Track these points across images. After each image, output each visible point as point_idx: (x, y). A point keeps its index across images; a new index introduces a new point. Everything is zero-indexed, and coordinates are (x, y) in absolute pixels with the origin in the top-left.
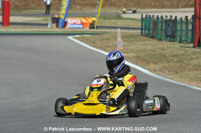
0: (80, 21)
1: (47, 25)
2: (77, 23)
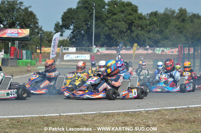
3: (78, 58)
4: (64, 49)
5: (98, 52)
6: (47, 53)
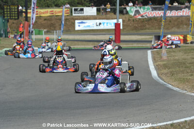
0: (178, 38)
1: (151, 41)
2: (176, 39)
5: (137, 15)
6: (45, 18)
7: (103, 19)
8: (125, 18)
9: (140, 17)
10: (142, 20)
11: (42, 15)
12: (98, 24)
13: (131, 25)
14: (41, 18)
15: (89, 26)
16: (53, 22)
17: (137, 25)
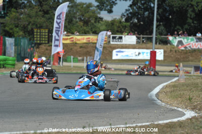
3: (140, 57)
4: (114, 38)
5: (180, 46)
6: (81, 45)
7: (143, 48)
8: (167, 48)
9: (183, 48)
10: (185, 51)
11: (78, 42)
12: (137, 54)
13: (172, 56)
14: (77, 45)
15: (127, 56)
16: (89, 50)
17: (179, 57)
